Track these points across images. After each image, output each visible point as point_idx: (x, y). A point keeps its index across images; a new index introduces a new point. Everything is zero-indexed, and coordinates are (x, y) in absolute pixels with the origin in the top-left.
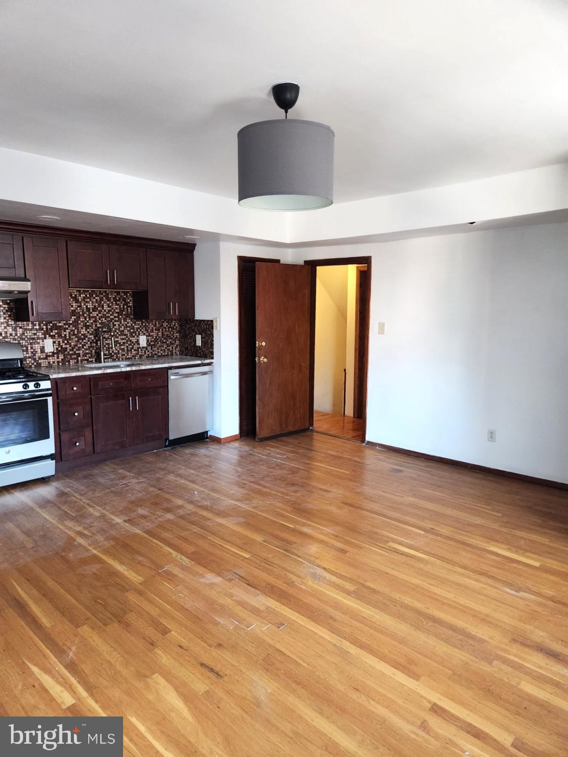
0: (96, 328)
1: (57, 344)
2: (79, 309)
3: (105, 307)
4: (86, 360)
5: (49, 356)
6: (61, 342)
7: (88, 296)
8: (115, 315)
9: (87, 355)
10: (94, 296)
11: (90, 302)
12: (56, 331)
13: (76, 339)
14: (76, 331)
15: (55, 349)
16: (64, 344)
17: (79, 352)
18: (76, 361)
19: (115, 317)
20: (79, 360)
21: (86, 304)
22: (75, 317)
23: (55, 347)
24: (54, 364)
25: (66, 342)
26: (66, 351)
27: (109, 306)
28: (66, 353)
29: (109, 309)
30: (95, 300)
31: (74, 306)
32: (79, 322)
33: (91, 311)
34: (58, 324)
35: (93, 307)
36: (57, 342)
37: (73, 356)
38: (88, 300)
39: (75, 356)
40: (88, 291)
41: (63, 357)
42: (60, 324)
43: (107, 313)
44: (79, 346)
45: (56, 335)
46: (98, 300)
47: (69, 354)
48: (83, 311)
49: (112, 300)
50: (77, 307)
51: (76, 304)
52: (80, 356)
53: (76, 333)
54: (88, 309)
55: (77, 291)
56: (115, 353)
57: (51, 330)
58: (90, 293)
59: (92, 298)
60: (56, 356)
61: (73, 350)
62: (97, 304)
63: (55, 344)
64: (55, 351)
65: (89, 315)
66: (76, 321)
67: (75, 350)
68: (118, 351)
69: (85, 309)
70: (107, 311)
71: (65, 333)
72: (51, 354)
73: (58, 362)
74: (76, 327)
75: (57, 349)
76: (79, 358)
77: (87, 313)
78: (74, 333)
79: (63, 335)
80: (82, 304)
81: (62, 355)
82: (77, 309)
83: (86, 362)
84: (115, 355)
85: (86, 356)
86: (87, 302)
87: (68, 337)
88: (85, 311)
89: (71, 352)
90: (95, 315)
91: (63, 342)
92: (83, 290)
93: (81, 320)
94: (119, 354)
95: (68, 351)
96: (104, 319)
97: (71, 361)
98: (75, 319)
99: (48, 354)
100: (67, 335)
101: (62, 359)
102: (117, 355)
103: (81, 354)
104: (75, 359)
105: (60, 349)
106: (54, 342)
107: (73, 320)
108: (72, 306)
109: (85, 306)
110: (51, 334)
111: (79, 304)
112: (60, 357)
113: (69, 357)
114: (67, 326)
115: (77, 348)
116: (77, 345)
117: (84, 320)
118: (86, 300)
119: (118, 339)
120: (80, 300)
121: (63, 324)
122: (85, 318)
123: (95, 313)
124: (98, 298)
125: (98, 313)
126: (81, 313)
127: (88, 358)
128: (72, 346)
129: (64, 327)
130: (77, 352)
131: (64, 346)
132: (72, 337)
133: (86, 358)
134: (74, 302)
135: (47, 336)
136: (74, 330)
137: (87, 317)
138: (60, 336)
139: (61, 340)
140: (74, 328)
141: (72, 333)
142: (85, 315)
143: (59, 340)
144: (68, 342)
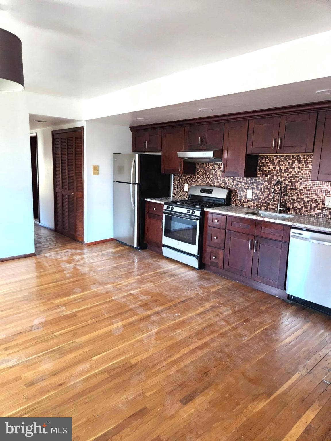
0: (285, 185)
1: (255, 194)
2: (274, 170)
3: (295, 168)
4: (273, 209)
5: (249, 201)
6: (258, 193)
7: (283, 160)
8: (303, 176)
9: (275, 206)
10: (288, 160)
11: (284, 165)
12: (256, 185)
13: (268, 192)
14: (269, 186)
15: (253, 197)
16: (259, 194)
17: (269, 202)
18: (266, 208)
19: (303, 177)
20: (268, 208)
21: (280, 166)
22: (270, 176)
23: (253, 195)
24: (251, 207)
25: (261, 193)
26: (260, 199)
27: (299, 168)
28: (260, 201)
29: (299, 170)
30: (288, 163)
31: (271, 168)
32: (273, 179)
33: (283, 172)
34: (258, 180)
35: (285, 168)
36: (255, 193)
37: (264, 204)
38: (283, 163)
39: (266, 205)
40: (283, 156)
41: (257, 204)
42: (259, 180)
43: (297, 174)
44: (269, 197)
45: (255, 188)
46: (291, 163)
47: (261, 202)
48: (277, 171)
49: (303, 163)
50: (272, 168)
51: (272, 166)
52: (269, 205)
53: (269, 187)
54: (281, 170)
55: (275, 156)
56: (298, 208)
57: (253, 184)
58: (285, 158)
59: (286, 161)
60: (253, 201)
61: (265, 200)
62: (289, 166)
63: (253, 194)
64: (253, 199)
65: (281, 175)
66: (270, 179)
67: (266, 200)
68: (302, 207)
69: (279, 170)
70: (297, 172)
71: (261, 187)
72: (250, 200)
73: (254, 206)
74: (270, 184)
75: (255, 197)
76: (268, 207)
77: (280, 173)
78: (267, 187)
79: (260, 188)
80: (277, 166)
81: (257, 202)
82: (272, 170)
83: (273, 210)
84: (298, 210)
85: (273, 206)
86: (281, 165)
87: (263, 190)
88: (278, 171)
89: (263, 201)
90: (286, 175)
91: (259, 193)
92: (280, 156)
93: (274, 178)
94: (302, 209)
95: (262, 200)
96: (293, 179)
97: (262, 207)
98: (269, 177)
99: (249, 200)
100: (263, 189)
101: (257, 205)
102: (300, 211)
103: (270, 204)
104: (265, 206)
105: (256, 197)
106: (253, 192)
107: (268, 178)
108: (269, 168)
109: (279, 168)
110: (253, 186)
111: (274, 166)
112: (255, 203)
113: (261, 204)
114: (263, 182)
115: (268, 198)
116: (268, 197)
117: (276, 178)
118: (281, 163)
119: (303, 197)
120: (276, 163)
121: (261, 181)
122: (278, 177)
123: (286, 173)
124: (291, 161)
125: (288, 173)
126: (275, 173)
127: (275, 207)
128: (265, 197)
129: (262, 182)
130: (267, 202)
131: (259, 196)
132: (265, 190)
133: (273, 207)
134: (271, 165)
135: (250, 188)
136: (267, 186)
137: (279, 176)
138: (258, 189)
139: (258, 191)
140: (268, 184)
141: (266, 187)
142: (278, 175)
143: (257, 191)
144: (262, 193)
